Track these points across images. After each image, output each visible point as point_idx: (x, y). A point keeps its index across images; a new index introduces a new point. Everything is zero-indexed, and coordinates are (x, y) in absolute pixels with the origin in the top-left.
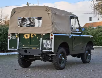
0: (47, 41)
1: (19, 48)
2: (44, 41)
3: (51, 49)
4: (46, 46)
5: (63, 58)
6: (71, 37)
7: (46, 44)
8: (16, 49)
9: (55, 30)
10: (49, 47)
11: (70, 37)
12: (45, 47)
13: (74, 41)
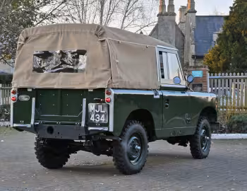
0: (97, 105)
1: (35, 122)
2: (92, 107)
3: (107, 125)
4: (95, 118)
5: (139, 148)
6: (158, 97)
7: (96, 113)
8: (29, 126)
9: (117, 80)
10: (103, 119)
11: (155, 97)
12: (93, 120)
13: (167, 106)
